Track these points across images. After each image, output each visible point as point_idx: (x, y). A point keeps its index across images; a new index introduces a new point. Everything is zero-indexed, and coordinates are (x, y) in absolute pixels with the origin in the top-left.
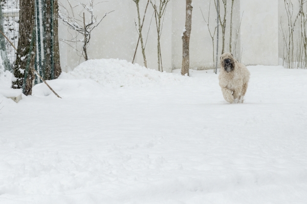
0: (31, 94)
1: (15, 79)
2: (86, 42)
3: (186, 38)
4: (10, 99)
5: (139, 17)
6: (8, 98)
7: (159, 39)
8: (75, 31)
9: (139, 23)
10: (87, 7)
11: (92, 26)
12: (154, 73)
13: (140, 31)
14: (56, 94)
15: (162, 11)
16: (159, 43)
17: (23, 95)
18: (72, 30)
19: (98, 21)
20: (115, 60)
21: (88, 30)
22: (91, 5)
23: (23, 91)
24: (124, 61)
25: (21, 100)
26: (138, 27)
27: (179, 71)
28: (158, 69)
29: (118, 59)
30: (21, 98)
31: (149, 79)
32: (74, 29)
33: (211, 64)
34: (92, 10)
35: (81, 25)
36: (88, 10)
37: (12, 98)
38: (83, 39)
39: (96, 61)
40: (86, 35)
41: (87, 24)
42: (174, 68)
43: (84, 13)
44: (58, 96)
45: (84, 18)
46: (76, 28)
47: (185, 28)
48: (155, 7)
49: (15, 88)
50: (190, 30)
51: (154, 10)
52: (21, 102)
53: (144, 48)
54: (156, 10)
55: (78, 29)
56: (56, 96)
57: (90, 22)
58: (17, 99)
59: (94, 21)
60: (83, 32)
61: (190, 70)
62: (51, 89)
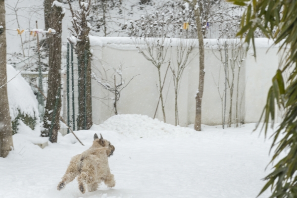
0: (56, 142)
1: (44, 129)
2: (116, 100)
3: (199, 98)
4: (37, 146)
5: (160, 80)
6: (35, 144)
7: (176, 99)
8: (107, 90)
9: (160, 85)
10: (117, 71)
11: (122, 87)
12: (169, 127)
13: (161, 92)
14: (80, 142)
15: (179, 75)
16: (176, 102)
17: (49, 143)
18: (105, 89)
19: (126, 83)
20: (138, 115)
21: (119, 90)
22: (120, 69)
23: (50, 139)
24: (145, 117)
25: (46, 147)
26: (159, 89)
27: (193, 125)
28: (175, 124)
29: (140, 114)
30: (47, 144)
31: (165, 131)
32: (106, 89)
33: (220, 121)
34: (121, 73)
35: (112, 86)
36: (118, 73)
37: (38, 145)
38: (113, 97)
39: (123, 116)
40: (116, 94)
41: (117, 85)
42: (189, 123)
43: (115, 76)
44: (83, 145)
45: (115, 80)
46: (108, 88)
47: (198, 90)
48: (173, 72)
49: (43, 136)
50: (202, 92)
51: (172, 74)
52: (46, 149)
53: (163, 105)
54: (174, 75)
55: (110, 89)
56: (80, 144)
57: (120, 84)
58: (43, 146)
59: (123, 83)
60: (114, 92)
61: (202, 126)
62: (77, 138)
